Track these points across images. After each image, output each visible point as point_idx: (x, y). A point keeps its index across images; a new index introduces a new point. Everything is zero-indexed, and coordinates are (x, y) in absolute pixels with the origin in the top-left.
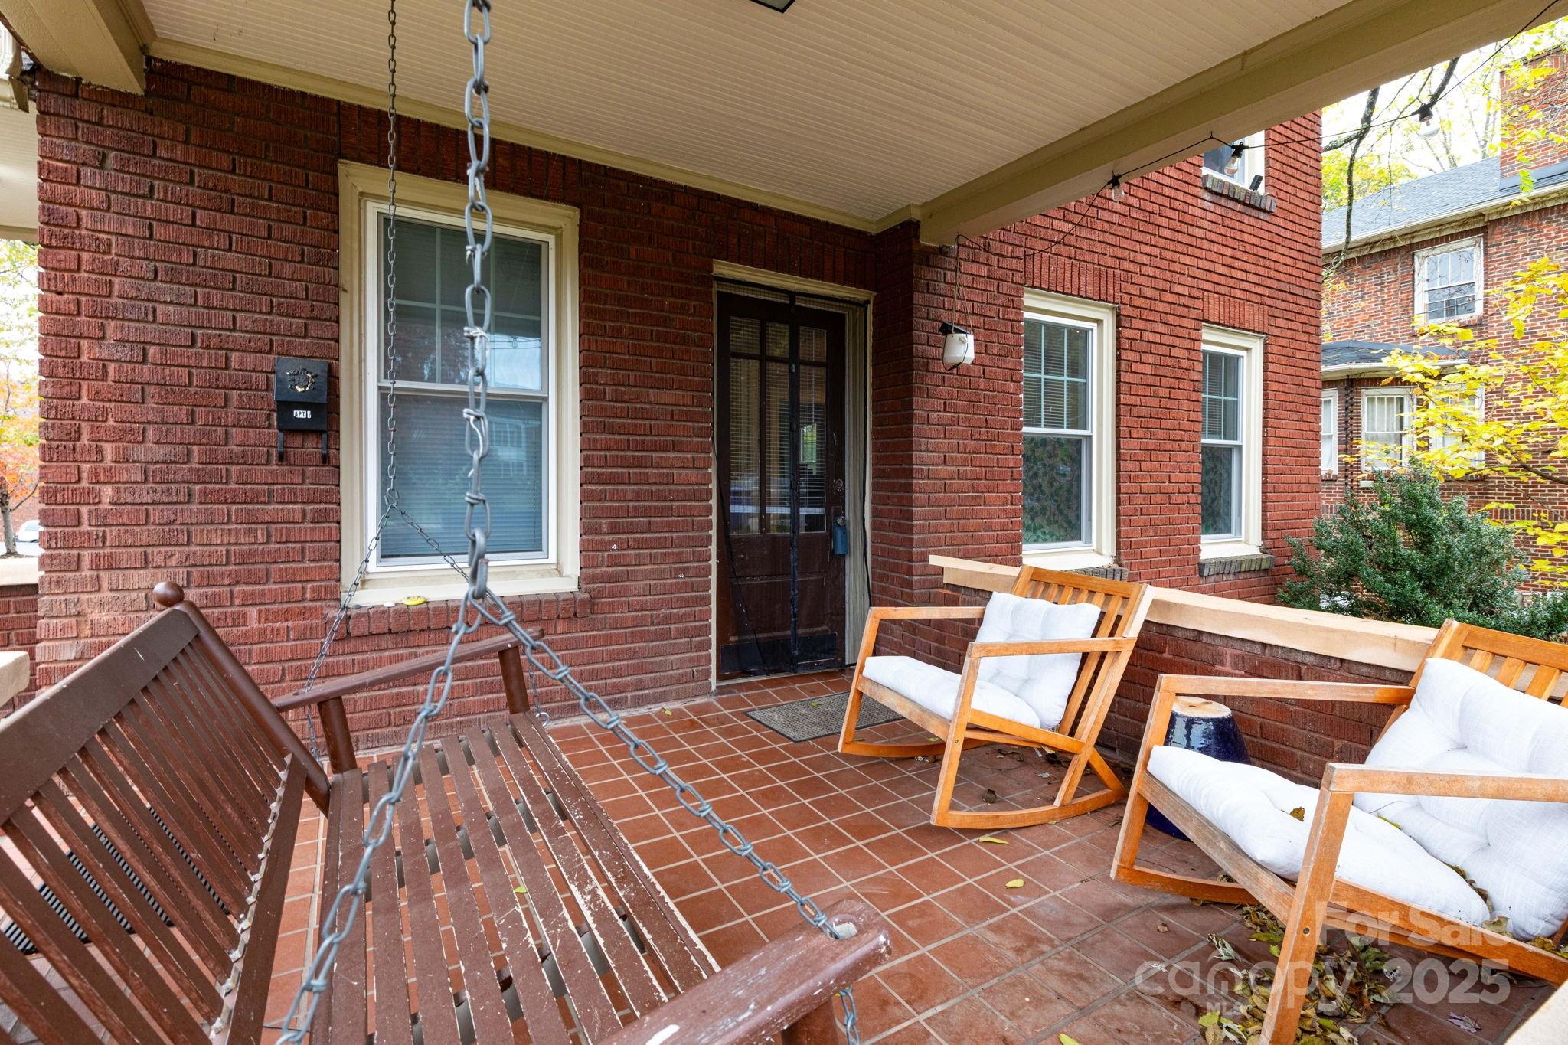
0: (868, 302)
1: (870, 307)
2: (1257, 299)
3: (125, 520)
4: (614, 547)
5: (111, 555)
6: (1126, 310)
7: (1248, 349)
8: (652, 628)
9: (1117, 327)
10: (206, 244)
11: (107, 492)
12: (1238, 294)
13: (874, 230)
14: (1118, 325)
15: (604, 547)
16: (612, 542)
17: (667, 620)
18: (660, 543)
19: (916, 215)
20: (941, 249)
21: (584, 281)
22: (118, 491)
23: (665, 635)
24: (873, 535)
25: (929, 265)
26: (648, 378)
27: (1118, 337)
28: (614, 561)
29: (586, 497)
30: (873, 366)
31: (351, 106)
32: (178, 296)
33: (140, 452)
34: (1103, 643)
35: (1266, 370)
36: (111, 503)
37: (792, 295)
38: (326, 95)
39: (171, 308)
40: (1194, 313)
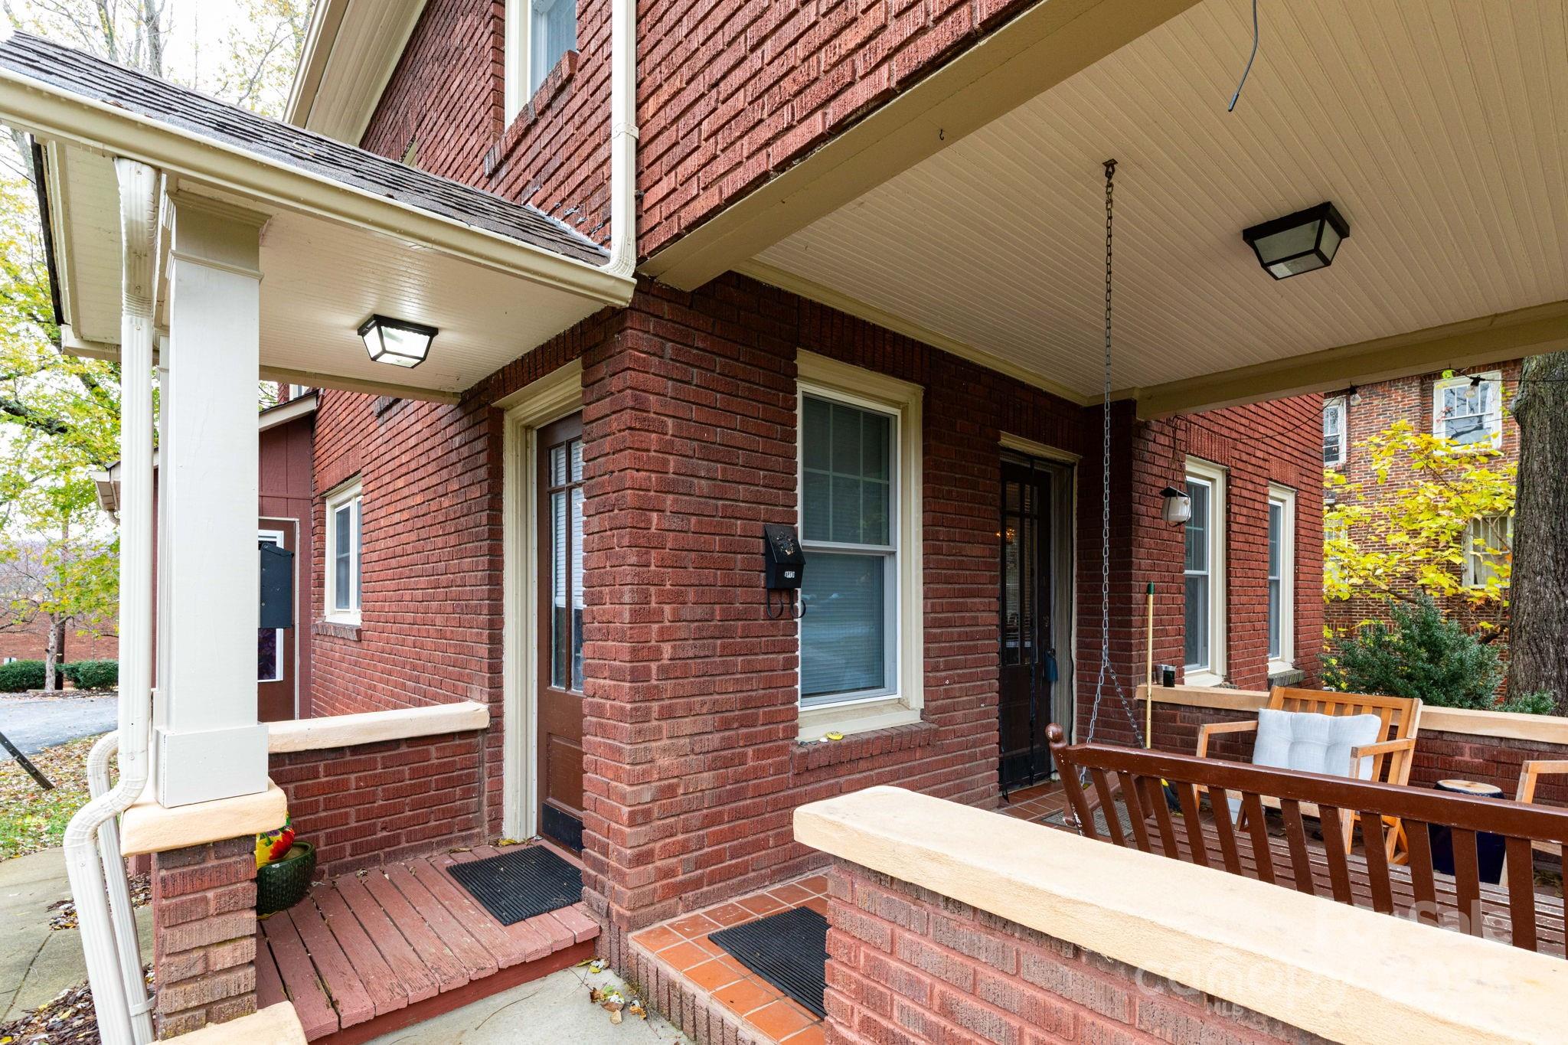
0: (1074, 464)
1: (1076, 468)
2: (1293, 460)
3: (678, 674)
4: (947, 682)
5: (670, 706)
6: (1234, 472)
7: (1283, 501)
8: (967, 752)
9: (1227, 485)
10: (723, 424)
11: (667, 650)
12: (1286, 456)
13: (1085, 404)
14: (1228, 483)
15: (940, 683)
16: (946, 678)
17: (975, 744)
18: (971, 678)
19: (1136, 396)
20: (1145, 423)
21: (926, 451)
22: (674, 647)
23: (973, 758)
24: (1078, 664)
25: (1139, 437)
26: (966, 534)
27: (1228, 494)
28: (948, 695)
29: (928, 639)
30: (1078, 519)
31: (806, 300)
32: (708, 471)
33: (687, 612)
34: (1388, 746)
35: (1297, 518)
36: (670, 659)
37: (1031, 458)
38: (793, 291)
39: (703, 482)
40: (1265, 474)
